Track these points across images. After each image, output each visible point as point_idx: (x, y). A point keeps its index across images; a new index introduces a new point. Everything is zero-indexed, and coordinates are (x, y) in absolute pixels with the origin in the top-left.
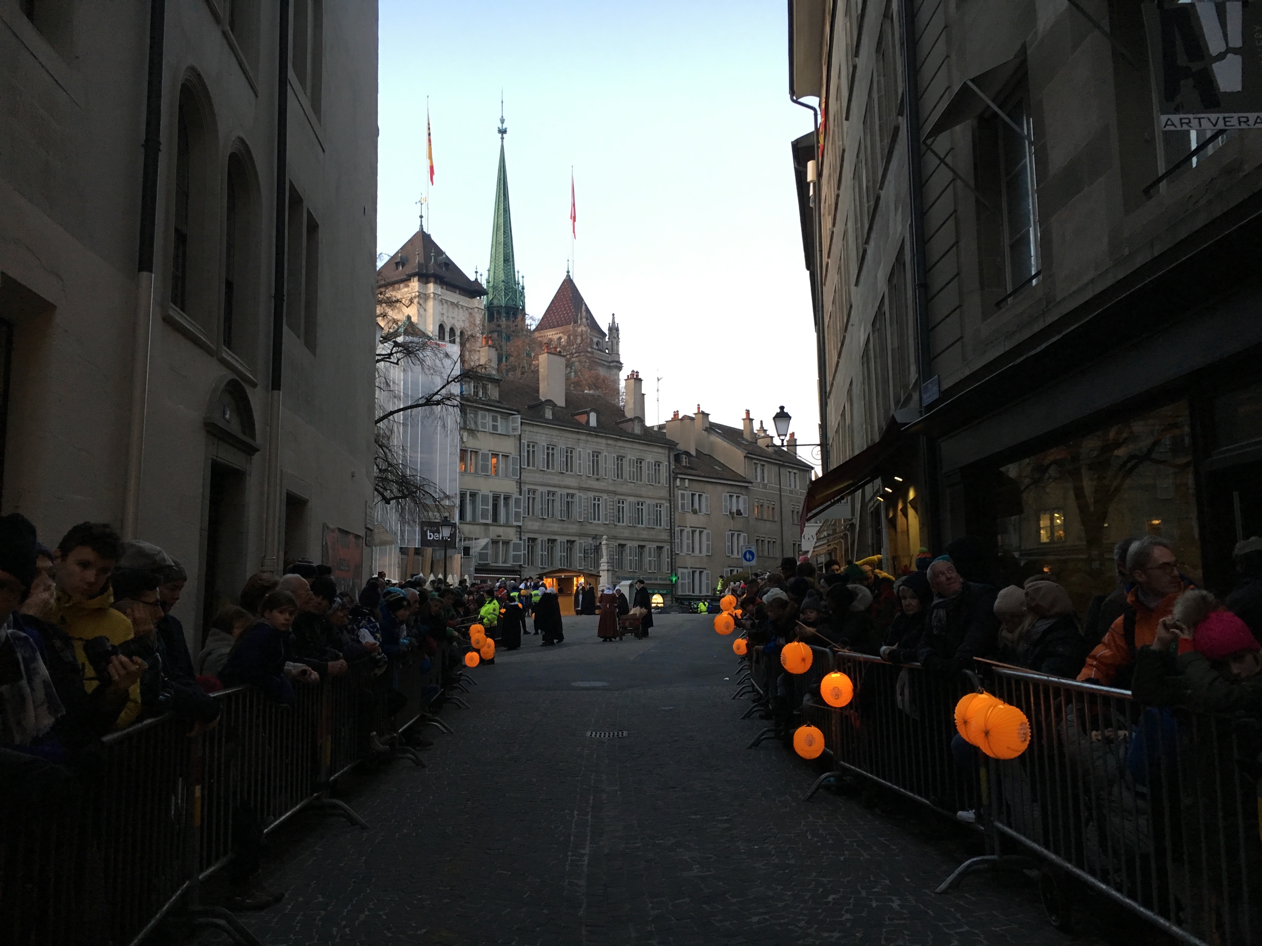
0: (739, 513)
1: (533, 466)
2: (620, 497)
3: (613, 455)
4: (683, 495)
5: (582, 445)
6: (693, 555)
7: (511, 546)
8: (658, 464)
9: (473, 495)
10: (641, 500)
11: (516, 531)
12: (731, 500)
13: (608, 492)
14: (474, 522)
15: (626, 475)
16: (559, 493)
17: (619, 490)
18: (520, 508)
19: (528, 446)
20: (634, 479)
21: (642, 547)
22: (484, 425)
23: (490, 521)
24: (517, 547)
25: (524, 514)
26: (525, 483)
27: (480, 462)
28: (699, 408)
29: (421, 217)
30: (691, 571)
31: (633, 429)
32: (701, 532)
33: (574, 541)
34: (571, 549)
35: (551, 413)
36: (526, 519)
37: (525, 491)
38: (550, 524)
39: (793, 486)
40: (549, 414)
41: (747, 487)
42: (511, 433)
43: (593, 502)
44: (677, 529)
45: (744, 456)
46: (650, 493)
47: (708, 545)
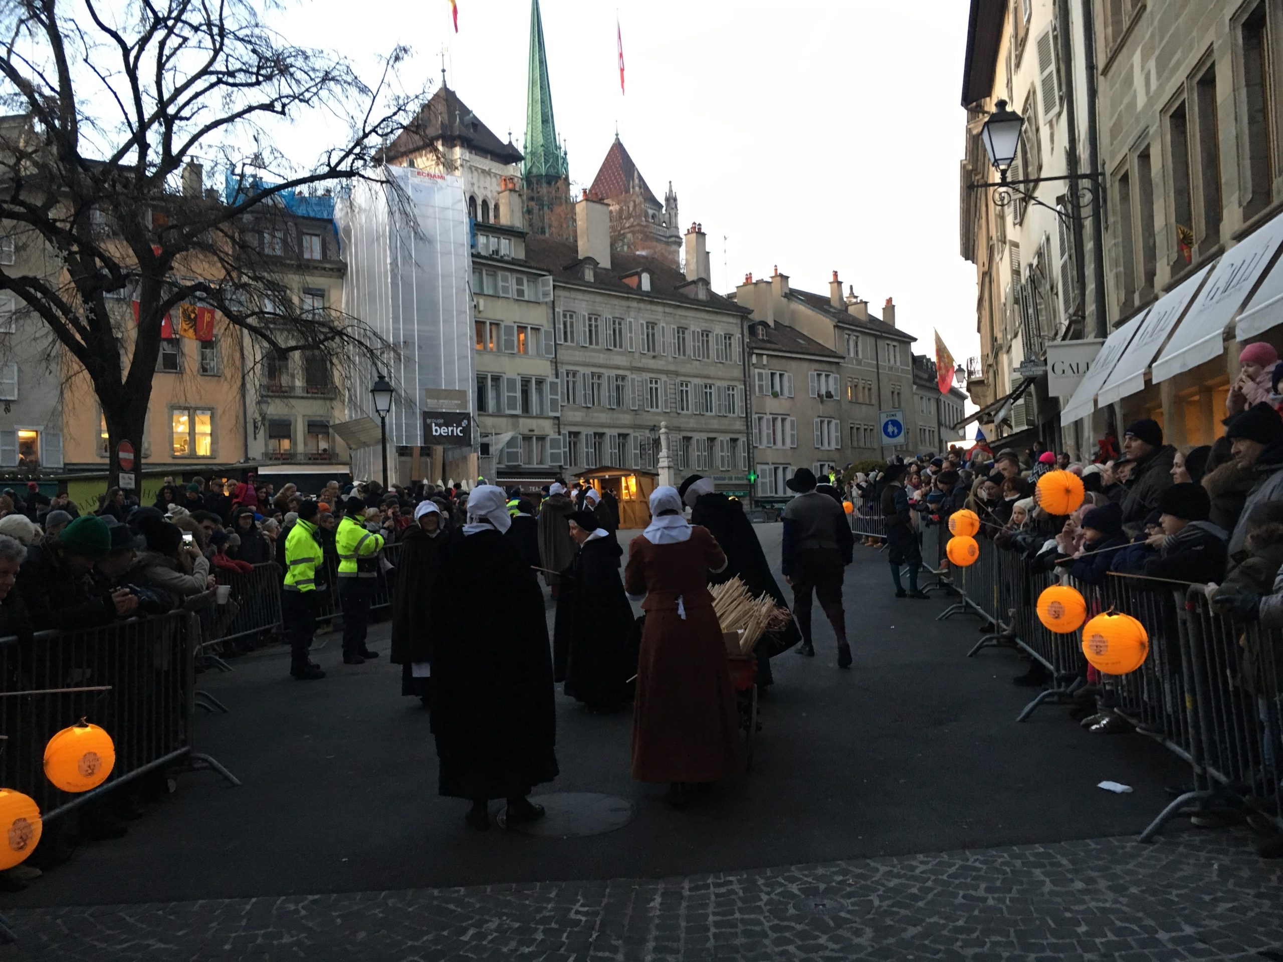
0: (829, 395)
1: (572, 341)
2: (683, 378)
3: (673, 326)
4: (760, 375)
5: (632, 314)
6: (774, 447)
7: (548, 443)
8: (728, 336)
9: (496, 379)
10: (710, 381)
11: (554, 424)
12: (819, 381)
13: (667, 373)
14: (498, 414)
15: (690, 351)
16: (606, 375)
17: (682, 370)
18: (557, 395)
19: (565, 316)
20: (699, 356)
21: (712, 440)
22: (505, 290)
23: (518, 412)
24: (555, 444)
25: (563, 401)
26: (562, 363)
27: (503, 337)
28: (776, 270)
29: (444, 71)
30: (773, 467)
31: (697, 294)
32: (783, 420)
33: (627, 435)
34: (624, 446)
35: (592, 273)
36: (565, 409)
37: (562, 373)
38: (596, 414)
39: (892, 361)
40: (589, 276)
41: (838, 363)
42: (541, 300)
43: (649, 385)
44: (755, 416)
45: (835, 326)
46: (720, 373)
47: (792, 436)
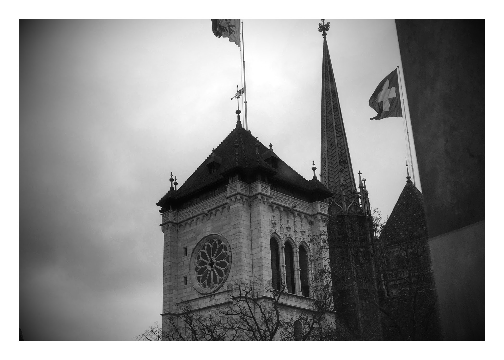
29: (238, 112)
